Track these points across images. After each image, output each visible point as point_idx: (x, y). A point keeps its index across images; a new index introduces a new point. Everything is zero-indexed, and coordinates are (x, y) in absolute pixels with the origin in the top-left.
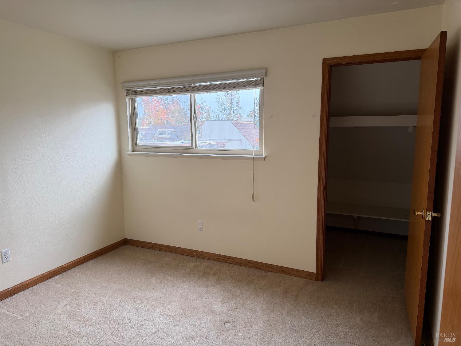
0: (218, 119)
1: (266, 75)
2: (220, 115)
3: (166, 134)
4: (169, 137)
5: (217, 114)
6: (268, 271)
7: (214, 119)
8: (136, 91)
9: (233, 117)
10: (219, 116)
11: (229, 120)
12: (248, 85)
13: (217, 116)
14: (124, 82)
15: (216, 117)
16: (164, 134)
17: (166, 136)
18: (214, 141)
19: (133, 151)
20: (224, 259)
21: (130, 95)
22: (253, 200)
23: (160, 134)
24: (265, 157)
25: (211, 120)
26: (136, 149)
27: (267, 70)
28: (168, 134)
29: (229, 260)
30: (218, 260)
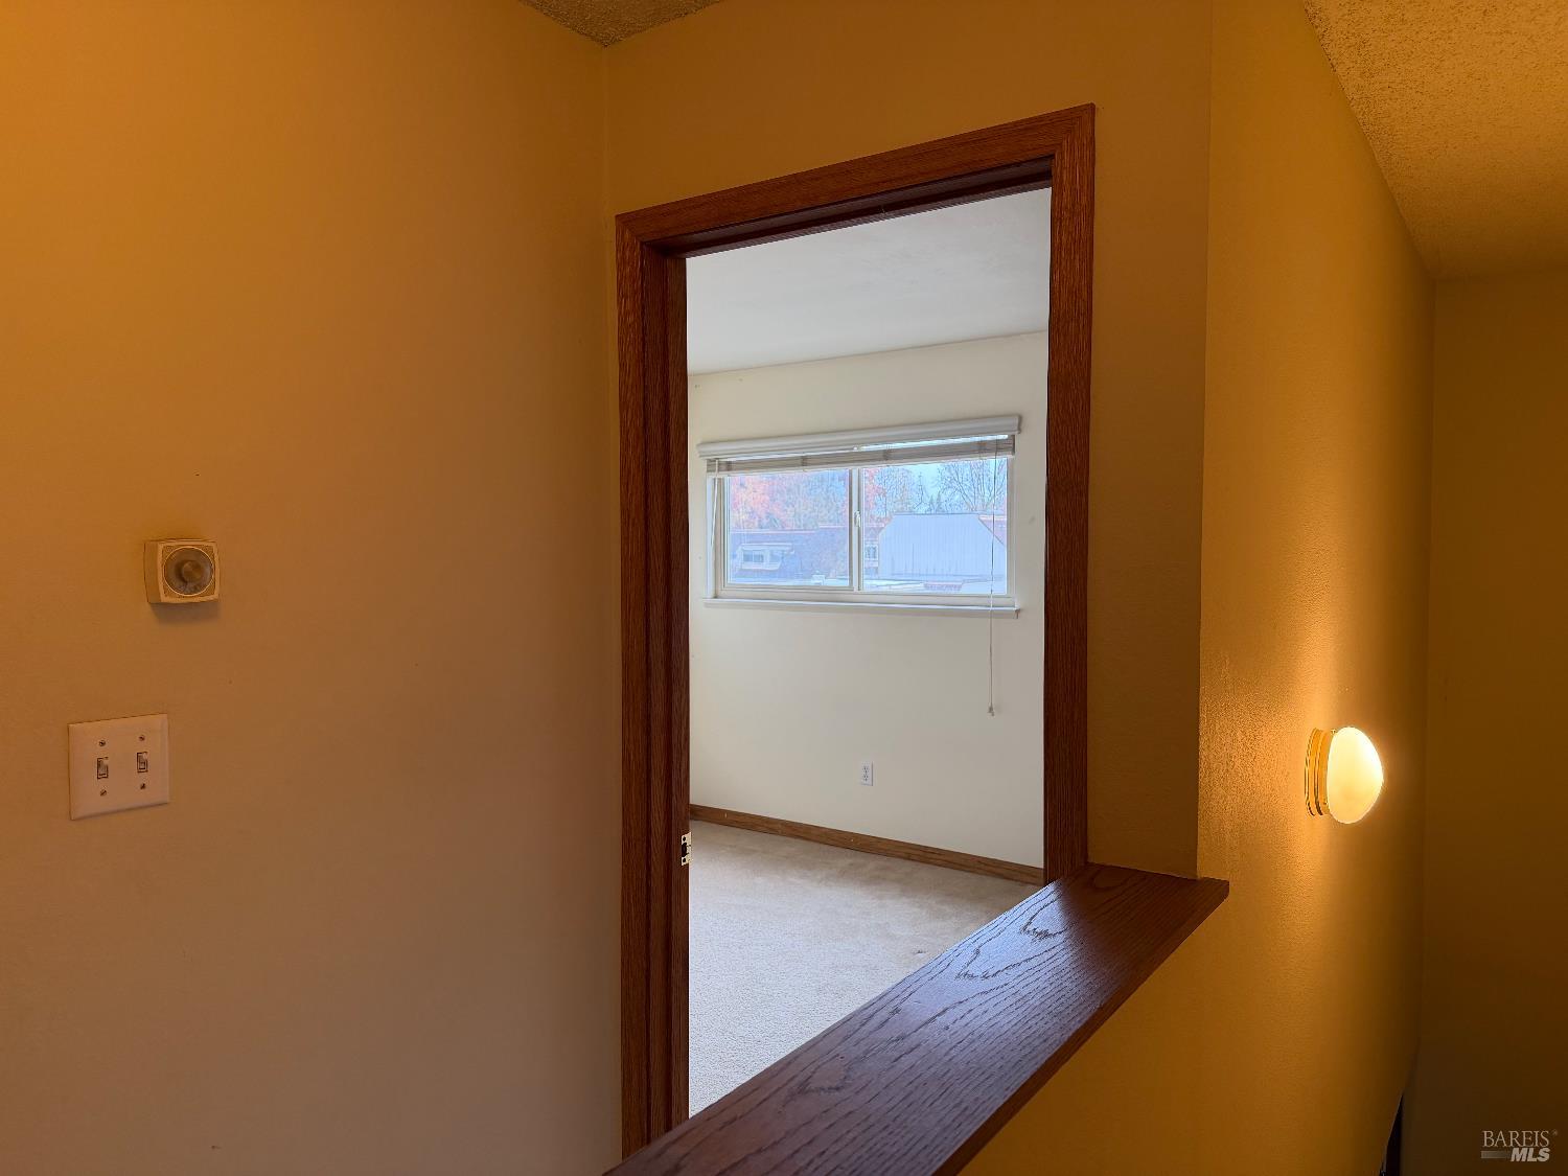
0: (937, 509)
1: (1020, 430)
2: (943, 498)
3: (768, 557)
4: (776, 566)
5: (933, 492)
6: (1027, 883)
7: (923, 509)
8: (729, 463)
9: (988, 504)
10: (939, 499)
11: (973, 511)
12: (982, 449)
13: (935, 498)
14: (704, 443)
15: (931, 503)
16: (760, 558)
17: (766, 566)
18: (920, 581)
19: (716, 597)
20: (921, 853)
21: (714, 471)
22: (991, 709)
23: (747, 558)
24: (1018, 611)
25: (911, 512)
26: (721, 593)
27: (1021, 418)
28: (774, 558)
29: (934, 856)
30: (908, 858)
